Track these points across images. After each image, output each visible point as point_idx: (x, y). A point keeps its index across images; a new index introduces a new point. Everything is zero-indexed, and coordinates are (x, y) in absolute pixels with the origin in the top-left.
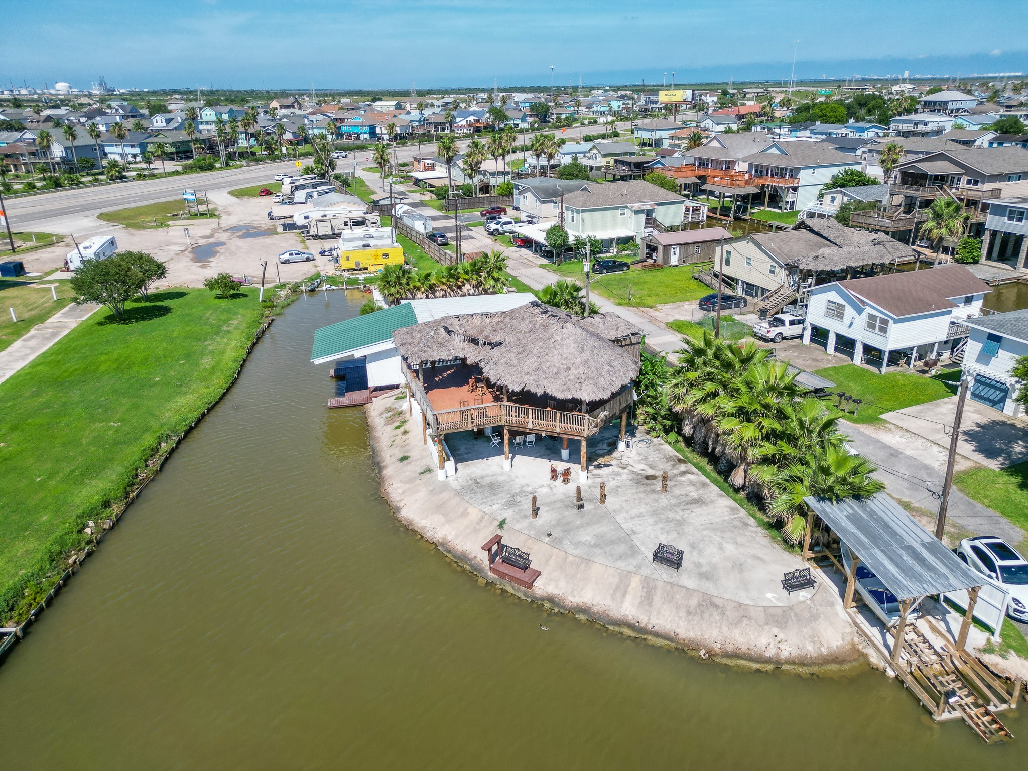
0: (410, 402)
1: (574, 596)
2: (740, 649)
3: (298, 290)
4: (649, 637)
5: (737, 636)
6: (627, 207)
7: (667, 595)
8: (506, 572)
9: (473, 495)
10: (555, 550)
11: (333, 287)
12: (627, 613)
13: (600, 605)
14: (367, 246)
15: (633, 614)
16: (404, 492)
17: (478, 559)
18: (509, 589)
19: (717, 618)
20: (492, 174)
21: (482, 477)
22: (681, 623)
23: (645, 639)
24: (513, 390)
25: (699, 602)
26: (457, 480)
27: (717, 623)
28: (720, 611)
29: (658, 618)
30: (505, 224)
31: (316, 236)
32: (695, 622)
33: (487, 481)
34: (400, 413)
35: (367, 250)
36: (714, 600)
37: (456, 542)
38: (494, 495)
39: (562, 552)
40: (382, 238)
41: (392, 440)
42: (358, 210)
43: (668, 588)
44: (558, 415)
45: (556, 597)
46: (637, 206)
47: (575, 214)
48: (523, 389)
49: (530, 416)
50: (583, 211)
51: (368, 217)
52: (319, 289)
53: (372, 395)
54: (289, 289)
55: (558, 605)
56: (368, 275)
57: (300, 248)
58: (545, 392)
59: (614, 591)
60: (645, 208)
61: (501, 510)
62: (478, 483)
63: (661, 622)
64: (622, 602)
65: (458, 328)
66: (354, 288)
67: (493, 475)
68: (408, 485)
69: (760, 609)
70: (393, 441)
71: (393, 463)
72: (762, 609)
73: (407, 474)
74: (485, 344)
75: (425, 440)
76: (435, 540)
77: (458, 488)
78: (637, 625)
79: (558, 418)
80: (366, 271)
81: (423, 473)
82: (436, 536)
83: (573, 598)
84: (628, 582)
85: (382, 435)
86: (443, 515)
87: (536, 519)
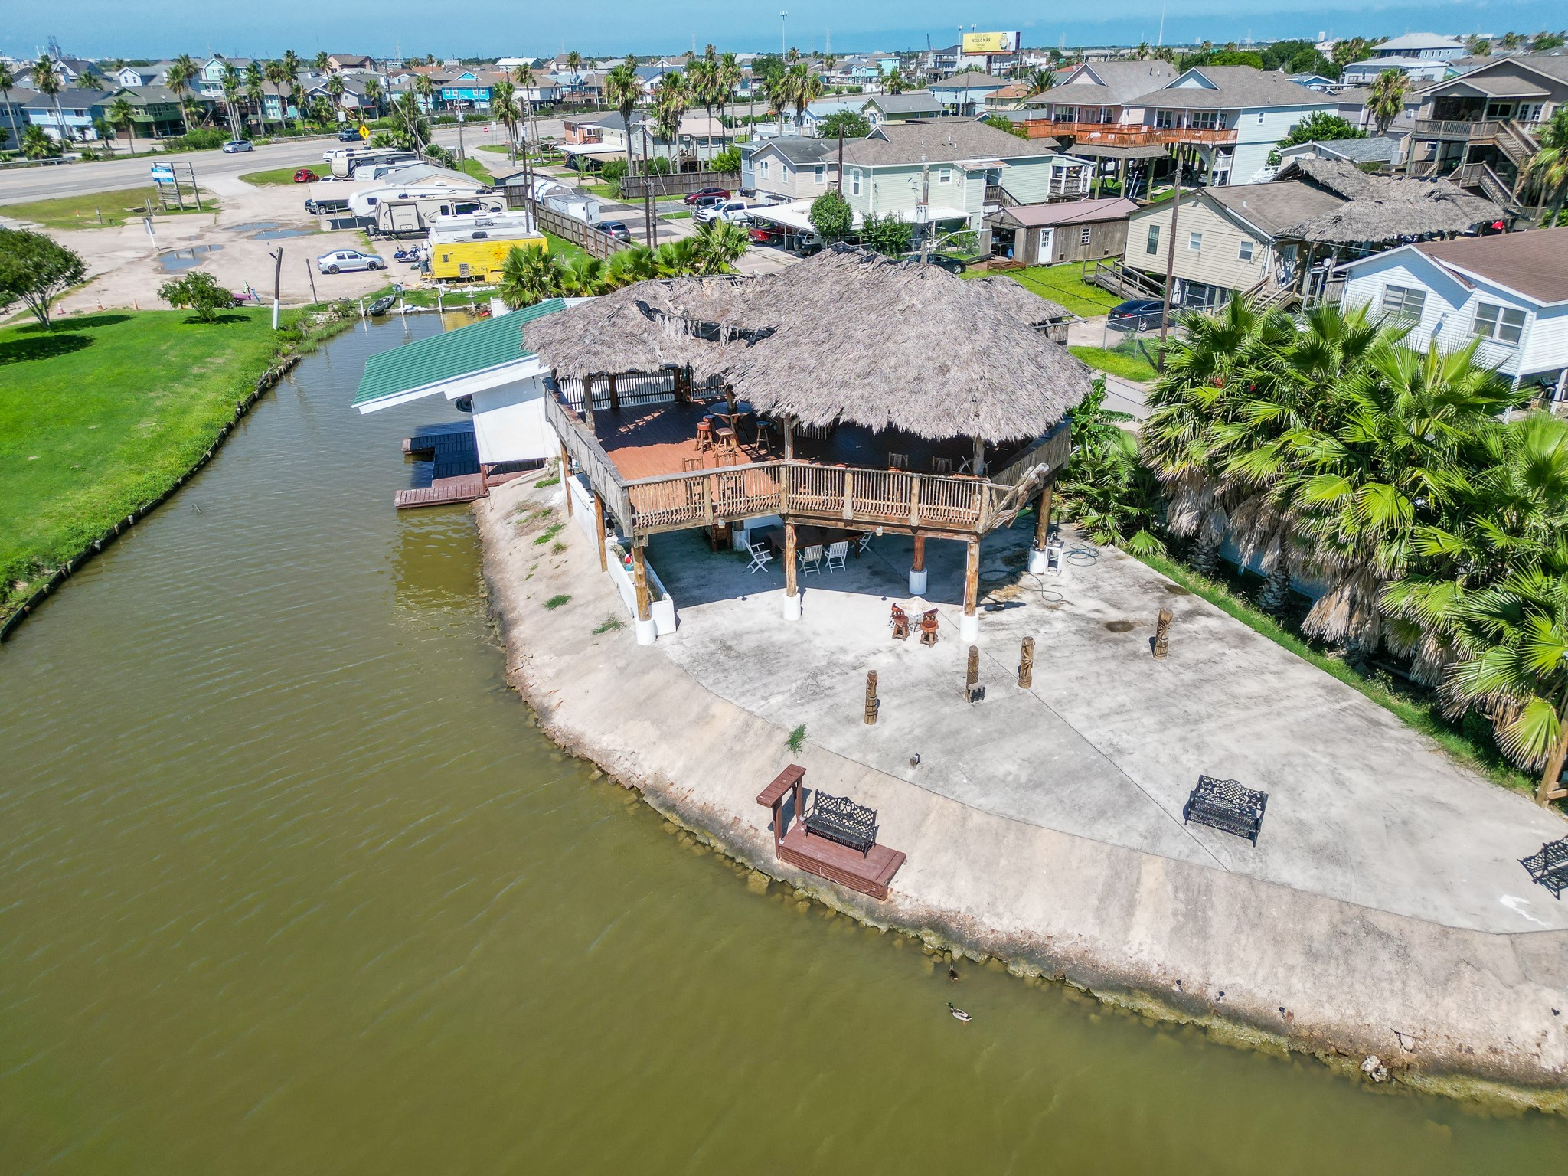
0: (568, 485)
1: (999, 916)
2: (1470, 1050)
3: (351, 313)
4: (1216, 1024)
5: (1454, 1014)
6: (953, 166)
7: (1244, 909)
8: (819, 856)
9: (720, 675)
10: (935, 798)
11: (419, 308)
12: (1144, 956)
13: (1069, 937)
14: (483, 235)
15: (1160, 959)
16: (558, 674)
17: (744, 824)
18: (828, 898)
19: (1390, 966)
20: (702, 141)
21: (738, 636)
22: (1296, 984)
23: (1205, 1030)
25: (1334, 926)
26: (681, 644)
27: (1391, 981)
28: (1393, 947)
29: (1230, 971)
30: (730, 208)
31: (391, 232)
32: (1332, 980)
33: (748, 643)
34: (548, 512)
35: (481, 242)
36: (1372, 918)
37: (689, 784)
38: (770, 673)
39: (954, 804)
40: (509, 225)
41: (531, 565)
42: (465, 188)
43: (1243, 888)
44: (916, 483)
45: (951, 919)
46: (971, 164)
47: (861, 178)
48: (836, 420)
49: (848, 490)
50: (877, 171)
51: (484, 198)
52: (392, 311)
53: (487, 481)
54: (335, 311)
55: (960, 940)
56: (484, 289)
57: (362, 250)
58: (890, 424)
59: (1101, 900)
60: (986, 167)
61: (790, 707)
62: (729, 648)
63: (1239, 980)
64: (1126, 929)
65: (670, 304)
66: (458, 310)
67: (762, 631)
68: (567, 658)
69: (1500, 940)
70: (533, 568)
71: (534, 612)
72: (1505, 940)
73: (565, 633)
74: (732, 338)
75: (603, 561)
76: (635, 781)
77: (685, 660)
78: (1176, 988)
79: (916, 491)
80: (481, 283)
81: (603, 630)
82: (638, 771)
83: (995, 919)
84: (1135, 876)
85: (509, 558)
86: (653, 723)
87: (877, 724)
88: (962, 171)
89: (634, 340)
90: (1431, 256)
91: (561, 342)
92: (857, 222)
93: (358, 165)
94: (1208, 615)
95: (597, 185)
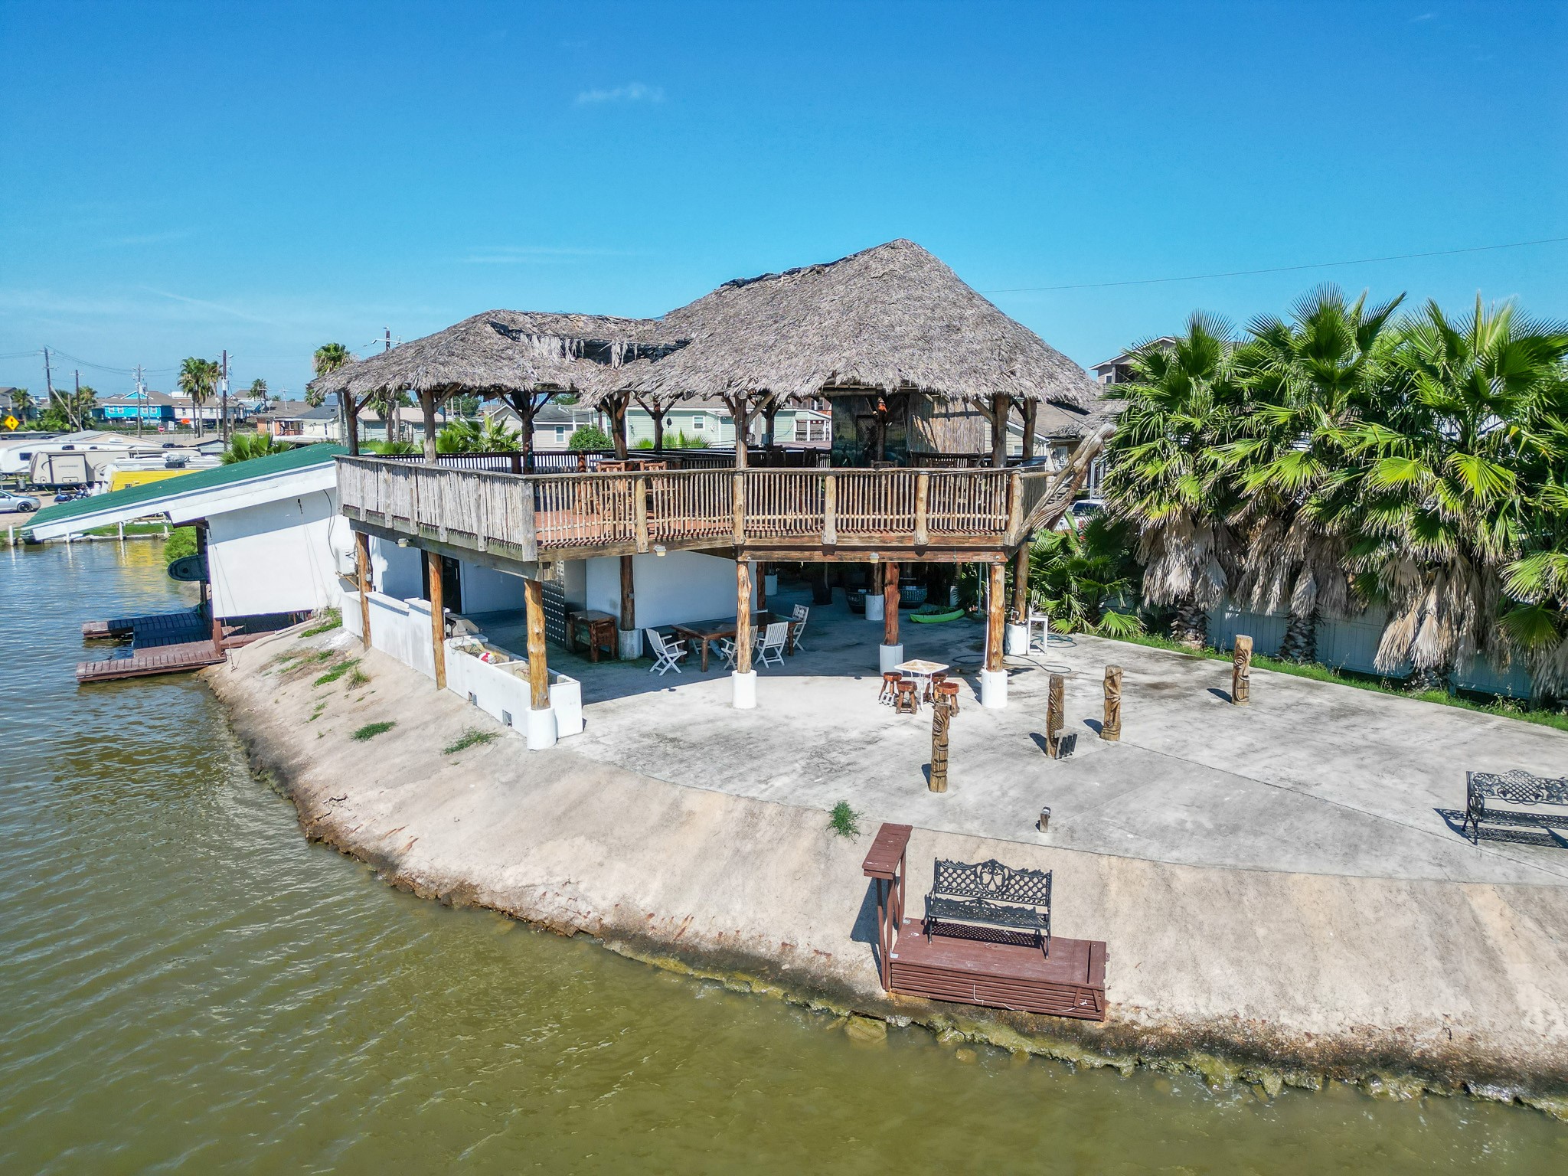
1: (1304, 1011)
6: (705, 413)
8: (969, 965)
9: (679, 767)
10: (1104, 861)
13: (1431, 1022)
21: (679, 728)
26: (595, 742)
31: (48, 487)
33: (699, 734)
34: (329, 654)
37: (682, 910)
38: (752, 758)
39: (1138, 864)
41: (314, 706)
44: (923, 483)
49: (830, 502)
53: (223, 645)
55: (1263, 1059)
59: (1442, 958)
61: (808, 787)
62: (673, 740)
64: (1508, 994)
65: (534, 328)
66: (144, 539)
67: (710, 721)
68: (410, 787)
70: (320, 708)
71: (334, 750)
73: (397, 761)
74: (629, 354)
75: (441, 673)
77: (614, 758)
79: (923, 494)
81: (462, 746)
82: (583, 907)
83: (1301, 1017)
84: (1467, 915)
87: (950, 791)
88: (716, 418)
89: (491, 357)
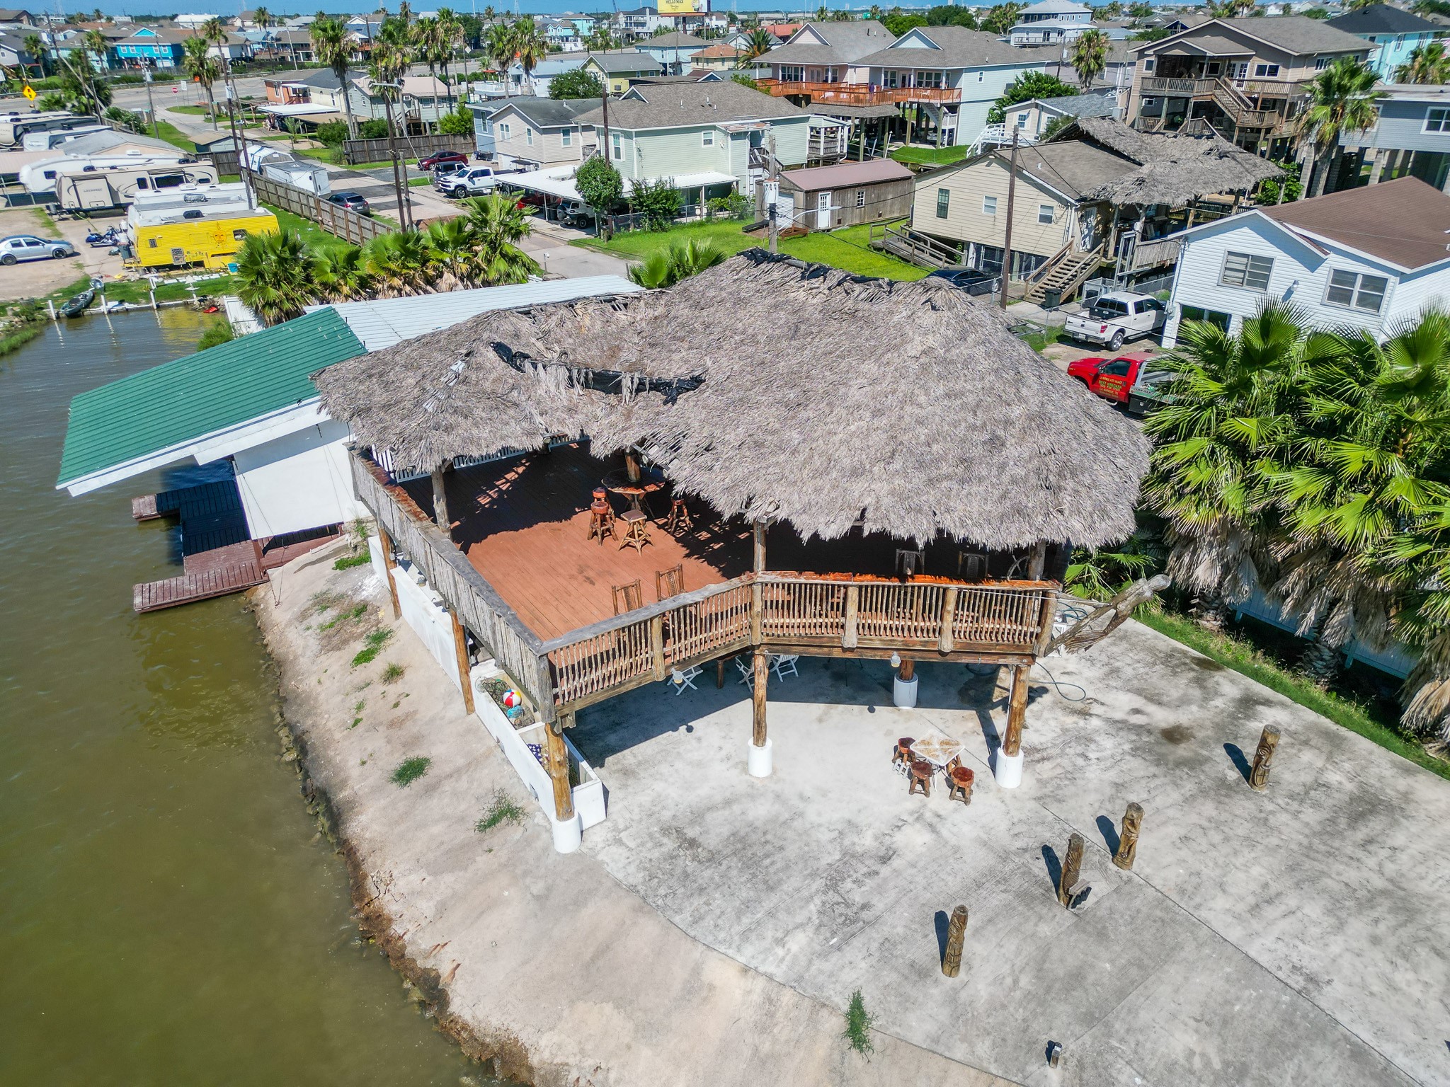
0: (391, 579)
3: (38, 316)
6: (714, 128)
9: (698, 901)
11: (127, 305)
14: (198, 215)
16: (442, 909)
20: (425, 101)
21: (698, 816)
24: (816, 536)
26: (619, 842)
30: (475, 174)
31: (78, 210)
33: (715, 832)
34: (361, 609)
35: (195, 224)
38: (771, 889)
40: (226, 200)
41: (354, 701)
42: (166, 159)
44: (951, 597)
46: (734, 125)
47: (622, 140)
48: (856, 530)
49: (852, 609)
50: (639, 134)
51: (188, 168)
52: (94, 310)
53: (265, 561)
54: (16, 314)
56: (206, 277)
57: (42, 233)
58: (940, 531)
60: (752, 128)
61: (824, 955)
62: (693, 843)
65: (539, 344)
66: (177, 305)
67: (728, 803)
68: (448, 878)
70: (360, 707)
71: (376, 790)
73: (435, 830)
74: (640, 388)
75: (469, 701)
77: (637, 878)
80: (201, 269)
85: (319, 689)
86: (618, 1007)
87: (962, 974)
88: (727, 134)
89: (500, 402)
90: (1278, 220)
91: (386, 407)
92: (627, 190)
93: (26, 131)
94: (1267, 703)
95: (314, 149)
